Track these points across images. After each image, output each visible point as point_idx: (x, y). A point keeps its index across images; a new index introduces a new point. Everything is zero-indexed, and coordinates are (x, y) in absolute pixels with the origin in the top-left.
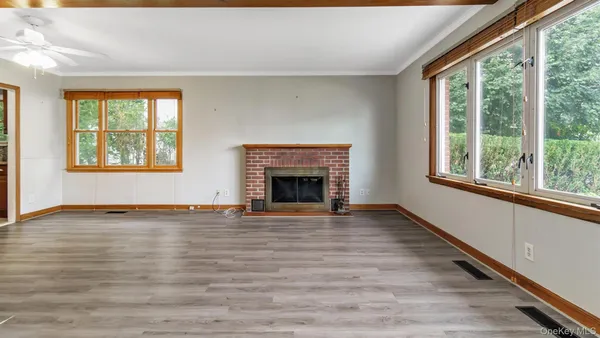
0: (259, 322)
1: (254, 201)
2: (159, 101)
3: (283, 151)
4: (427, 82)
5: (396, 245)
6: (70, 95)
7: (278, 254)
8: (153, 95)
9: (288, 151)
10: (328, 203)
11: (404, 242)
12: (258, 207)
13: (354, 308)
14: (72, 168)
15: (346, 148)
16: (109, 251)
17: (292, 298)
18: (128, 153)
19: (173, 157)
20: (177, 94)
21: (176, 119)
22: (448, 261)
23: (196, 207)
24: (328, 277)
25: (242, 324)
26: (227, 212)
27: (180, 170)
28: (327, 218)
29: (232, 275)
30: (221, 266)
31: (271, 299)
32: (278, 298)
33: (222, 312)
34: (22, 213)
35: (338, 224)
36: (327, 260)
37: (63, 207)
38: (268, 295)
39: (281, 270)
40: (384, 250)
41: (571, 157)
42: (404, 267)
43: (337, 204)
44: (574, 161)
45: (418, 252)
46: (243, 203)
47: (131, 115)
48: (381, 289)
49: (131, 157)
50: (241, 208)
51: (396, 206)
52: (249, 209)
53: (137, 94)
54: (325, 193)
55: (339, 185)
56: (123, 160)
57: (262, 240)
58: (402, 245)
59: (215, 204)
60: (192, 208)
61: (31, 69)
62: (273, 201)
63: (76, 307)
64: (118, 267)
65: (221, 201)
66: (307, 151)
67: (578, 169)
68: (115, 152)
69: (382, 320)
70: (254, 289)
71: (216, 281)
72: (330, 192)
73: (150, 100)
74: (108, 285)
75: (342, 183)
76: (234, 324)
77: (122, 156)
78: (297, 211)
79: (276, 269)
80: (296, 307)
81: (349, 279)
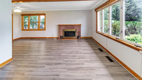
0: (58, 58)
1: (60, 36)
2: (41, 16)
3: (66, 26)
4: (96, 12)
5: (88, 45)
6: (23, 15)
7: (64, 47)
8: (39, 15)
9: (68, 26)
10: (76, 37)
11: (90, 45)
12: (61, 38)
13: (75, 56)
14: (23, 30)
15: (80, 25)
16: (31, 47)
17: (65, 54)
18: (34, 25)
19: (44, 26)
20: (44, 14)
21: (44, 18)
22: (97, 48)
23: (48, 38)
24: (72, 51)
25: (55, 58)
26: (55, 39)
27: (45, 30)
28: (76, 40)
29: (55, 51)
30: (53, 49)
31: (61, 55)
32: (62, 54)
33: (52, 57)
34: (13, 39)
35: (78, 41)
36: (73, 48)
37: (21, 38)
38: (61, 54)
39: (64, 50)
40: (85, 46)
41: (135, 25)
42: (88, 49)
43: (78, 37)
44: (136, 26)
45: (92, 47)
46: (58, 37)
47: (34, 18)
48: (81, 53)
49: (34, 26)
50: (58, 38)
51: (91, 37)
52: (60, 38)
53: (36, 15)
54: (76, 35)
55: (79, 33)
56: (33, 27)
57: (61, 44)
58: (89, 45)
59: (52, 37)
60: (47, 38)
61: (17, 12)
62: (65, 36)
63: (27, 56)
64: (33, 49)
65: (54, 36)
66: (72, 26)
67: (137, 28)
68: (31, 25)
69: (80, 58)
70: (58, 53)
71: (52, 52)
72: (77, 34)
73: (39, 16)
74: (32, 52)
75: (79, 32)
76: (54, 58)
77: (33, 26)
78: (70, 38)
79: (63, 50)
80: (65, 56)
81: (76, 52)
